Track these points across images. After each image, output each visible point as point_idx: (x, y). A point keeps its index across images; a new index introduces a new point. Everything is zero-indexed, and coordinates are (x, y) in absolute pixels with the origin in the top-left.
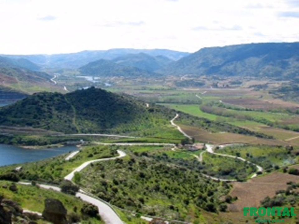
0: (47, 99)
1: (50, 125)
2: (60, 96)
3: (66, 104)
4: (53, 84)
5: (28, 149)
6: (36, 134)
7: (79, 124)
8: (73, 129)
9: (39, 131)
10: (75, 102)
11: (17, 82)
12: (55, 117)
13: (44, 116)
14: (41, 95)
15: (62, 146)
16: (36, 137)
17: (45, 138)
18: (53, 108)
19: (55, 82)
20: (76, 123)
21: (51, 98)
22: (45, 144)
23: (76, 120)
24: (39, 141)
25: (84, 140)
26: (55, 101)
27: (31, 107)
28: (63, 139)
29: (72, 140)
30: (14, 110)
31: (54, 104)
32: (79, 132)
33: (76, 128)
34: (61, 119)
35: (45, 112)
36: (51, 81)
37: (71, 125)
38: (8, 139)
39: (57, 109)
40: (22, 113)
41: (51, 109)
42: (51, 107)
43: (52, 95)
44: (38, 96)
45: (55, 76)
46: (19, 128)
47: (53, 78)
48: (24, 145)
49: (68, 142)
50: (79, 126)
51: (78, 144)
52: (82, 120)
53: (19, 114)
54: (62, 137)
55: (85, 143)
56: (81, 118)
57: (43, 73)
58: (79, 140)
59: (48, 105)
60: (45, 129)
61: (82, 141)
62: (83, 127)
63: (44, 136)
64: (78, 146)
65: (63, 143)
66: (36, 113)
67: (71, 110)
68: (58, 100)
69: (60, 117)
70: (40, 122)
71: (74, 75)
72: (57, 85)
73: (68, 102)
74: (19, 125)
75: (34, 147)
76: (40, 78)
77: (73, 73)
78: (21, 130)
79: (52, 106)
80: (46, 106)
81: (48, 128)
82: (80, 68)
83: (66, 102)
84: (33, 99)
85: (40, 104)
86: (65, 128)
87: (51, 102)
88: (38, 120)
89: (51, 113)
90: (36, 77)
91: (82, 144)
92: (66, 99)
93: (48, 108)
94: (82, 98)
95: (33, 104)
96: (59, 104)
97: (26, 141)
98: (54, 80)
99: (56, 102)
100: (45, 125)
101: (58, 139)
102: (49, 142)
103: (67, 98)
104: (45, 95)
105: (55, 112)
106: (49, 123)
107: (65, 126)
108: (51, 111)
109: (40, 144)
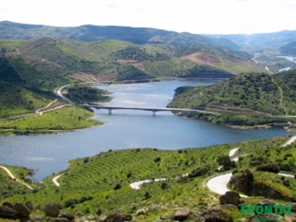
0: (255, 79)
1: (257, 105)
2: (267, 77)
3: (272, 85)
4: (255, 64)
5: (236, 129)
6: (243, 114)
7: (286, 106)
8: (280, 110)
9: (246, 111)
10: (282, 83)
11: (220, 62)
12: (262, 97)
13: (251, 96)
14: (248, 75)
15: (270, 127)
16: (244, 117)
17: (252, 118)
18: (260, 89)
19: (256, 62)
20: (283, 104)
21: (258, 78)
22: (253, 124)
23: (283, 102)
24: (246, 121)
25: (291, 122)
26: (262, 81)
27: (239, 87)
28: (270, 120)
29: (279, 122)
30: (221, 90)
31: (261, 84)
32: (287, 113)
33: (283, 109)
34: (268, 99)
35: (252, 92)
36: (252, 61)
37: (278, 106)
38: (215, 118)
39: (264, 90)
40: (230, 93)
41: (258, 90)
42: (258, 88)
43: (260, 75)
44: (245, 76)
45: (256, 56)
46: (227, 108)
47: (254, 58)
48: (231, 125)
49: (275, 124)
50: (287, 108)
51: (286, 126)
52: (289, 101)
53: (227, 94)
54: (269, 118)
55: (293, 125)
56: (287, 99)
57: (244, 53)
58: (287, 122)
59: (255, 86)
60: (252, 109)
61: (289, 123)
62: (290, 109)
63: (252, 117)
64: (286, 128)
65: (270, 124)
66: (243, 93)
67: (277, 91)
68: (265, 81)
69: (267, 98)
70: (248, 103)
71: (275, 55)
72: (258, 64)
73: (275, 83)
74: (226, 105)
75: (243, 127)
76: (243, 58)
77: (273, 53)
78: (229, 109)
79: (259, 86)
80: (253, 87)
81: (256, 109)
82: (281, 48)
83: (273, 83)
84: (241, 79)
85: (247, 84)
86: (273, 109)
87: (259, 83)
88: (246, 100)
89: (258, 94)
90: (238, 56)
91: (290, 126)
92: (273, 80)
93: (255, 89)
94: (290, 79)
95: (240, 84)
96: (266, 84)
97: (234, 121)
98: (254, 59)
99: (263, 83)
100: (252, 106)
101: (265, 120)
102: (257, 122)
103: (273, 78)
104: (252, 76)
105: (262, 93)
106: (256, 104)
107: (273, 107)
108: (258, 92)
109: (247, 125)
